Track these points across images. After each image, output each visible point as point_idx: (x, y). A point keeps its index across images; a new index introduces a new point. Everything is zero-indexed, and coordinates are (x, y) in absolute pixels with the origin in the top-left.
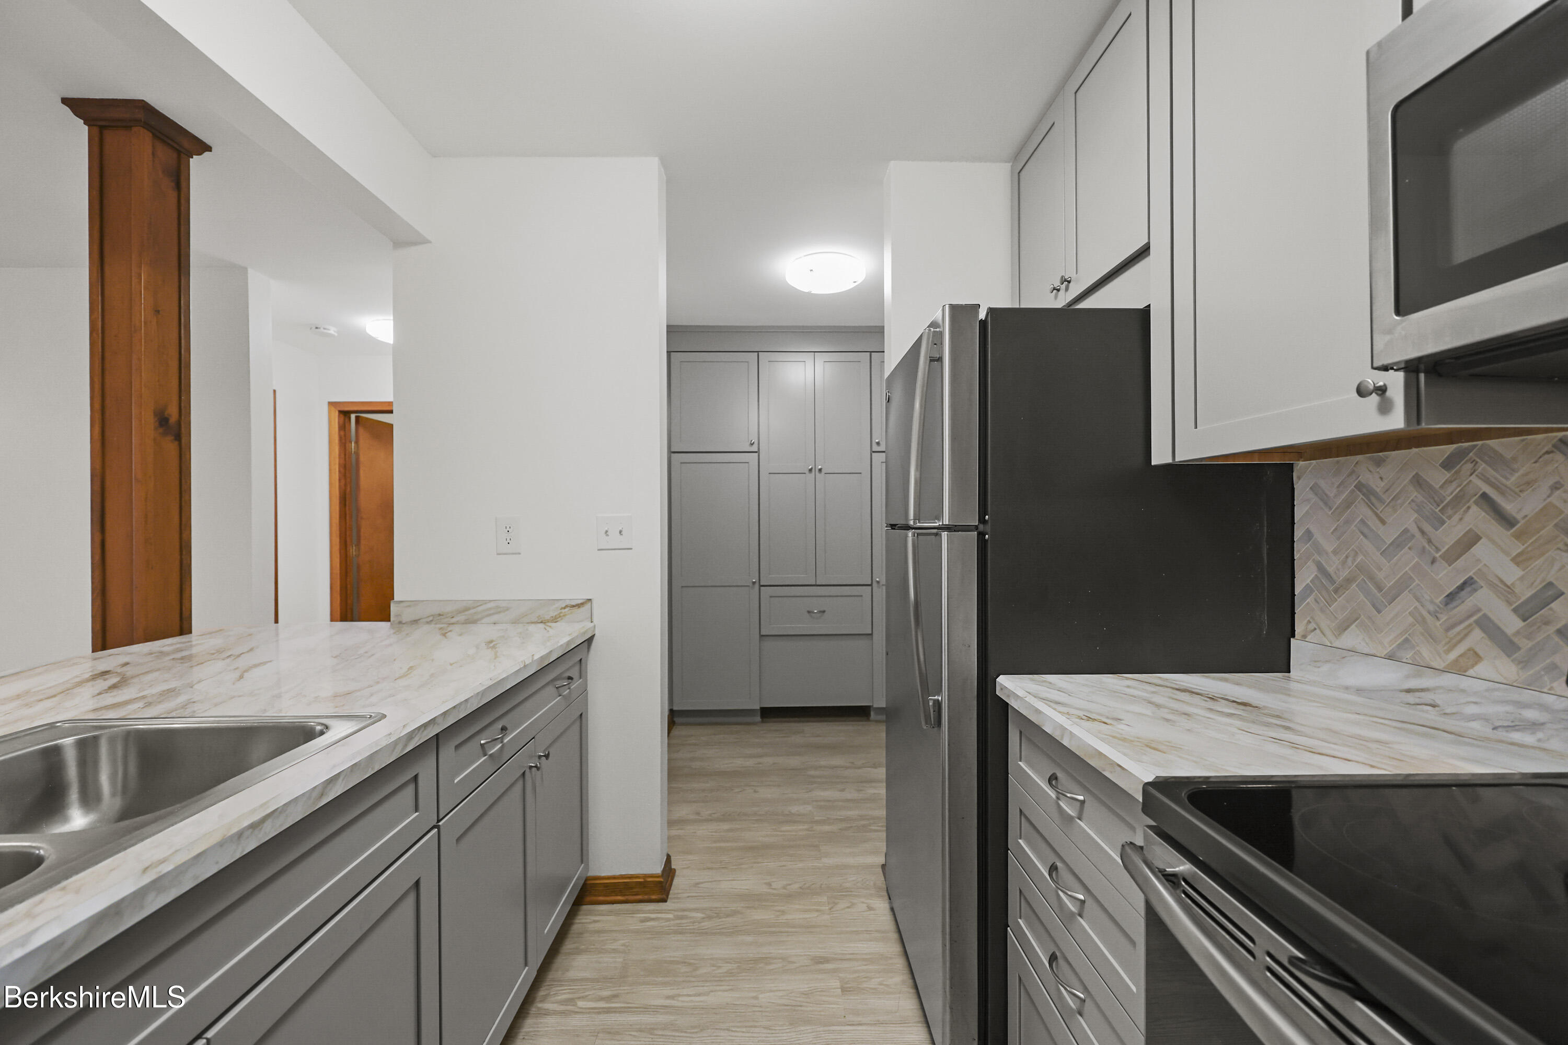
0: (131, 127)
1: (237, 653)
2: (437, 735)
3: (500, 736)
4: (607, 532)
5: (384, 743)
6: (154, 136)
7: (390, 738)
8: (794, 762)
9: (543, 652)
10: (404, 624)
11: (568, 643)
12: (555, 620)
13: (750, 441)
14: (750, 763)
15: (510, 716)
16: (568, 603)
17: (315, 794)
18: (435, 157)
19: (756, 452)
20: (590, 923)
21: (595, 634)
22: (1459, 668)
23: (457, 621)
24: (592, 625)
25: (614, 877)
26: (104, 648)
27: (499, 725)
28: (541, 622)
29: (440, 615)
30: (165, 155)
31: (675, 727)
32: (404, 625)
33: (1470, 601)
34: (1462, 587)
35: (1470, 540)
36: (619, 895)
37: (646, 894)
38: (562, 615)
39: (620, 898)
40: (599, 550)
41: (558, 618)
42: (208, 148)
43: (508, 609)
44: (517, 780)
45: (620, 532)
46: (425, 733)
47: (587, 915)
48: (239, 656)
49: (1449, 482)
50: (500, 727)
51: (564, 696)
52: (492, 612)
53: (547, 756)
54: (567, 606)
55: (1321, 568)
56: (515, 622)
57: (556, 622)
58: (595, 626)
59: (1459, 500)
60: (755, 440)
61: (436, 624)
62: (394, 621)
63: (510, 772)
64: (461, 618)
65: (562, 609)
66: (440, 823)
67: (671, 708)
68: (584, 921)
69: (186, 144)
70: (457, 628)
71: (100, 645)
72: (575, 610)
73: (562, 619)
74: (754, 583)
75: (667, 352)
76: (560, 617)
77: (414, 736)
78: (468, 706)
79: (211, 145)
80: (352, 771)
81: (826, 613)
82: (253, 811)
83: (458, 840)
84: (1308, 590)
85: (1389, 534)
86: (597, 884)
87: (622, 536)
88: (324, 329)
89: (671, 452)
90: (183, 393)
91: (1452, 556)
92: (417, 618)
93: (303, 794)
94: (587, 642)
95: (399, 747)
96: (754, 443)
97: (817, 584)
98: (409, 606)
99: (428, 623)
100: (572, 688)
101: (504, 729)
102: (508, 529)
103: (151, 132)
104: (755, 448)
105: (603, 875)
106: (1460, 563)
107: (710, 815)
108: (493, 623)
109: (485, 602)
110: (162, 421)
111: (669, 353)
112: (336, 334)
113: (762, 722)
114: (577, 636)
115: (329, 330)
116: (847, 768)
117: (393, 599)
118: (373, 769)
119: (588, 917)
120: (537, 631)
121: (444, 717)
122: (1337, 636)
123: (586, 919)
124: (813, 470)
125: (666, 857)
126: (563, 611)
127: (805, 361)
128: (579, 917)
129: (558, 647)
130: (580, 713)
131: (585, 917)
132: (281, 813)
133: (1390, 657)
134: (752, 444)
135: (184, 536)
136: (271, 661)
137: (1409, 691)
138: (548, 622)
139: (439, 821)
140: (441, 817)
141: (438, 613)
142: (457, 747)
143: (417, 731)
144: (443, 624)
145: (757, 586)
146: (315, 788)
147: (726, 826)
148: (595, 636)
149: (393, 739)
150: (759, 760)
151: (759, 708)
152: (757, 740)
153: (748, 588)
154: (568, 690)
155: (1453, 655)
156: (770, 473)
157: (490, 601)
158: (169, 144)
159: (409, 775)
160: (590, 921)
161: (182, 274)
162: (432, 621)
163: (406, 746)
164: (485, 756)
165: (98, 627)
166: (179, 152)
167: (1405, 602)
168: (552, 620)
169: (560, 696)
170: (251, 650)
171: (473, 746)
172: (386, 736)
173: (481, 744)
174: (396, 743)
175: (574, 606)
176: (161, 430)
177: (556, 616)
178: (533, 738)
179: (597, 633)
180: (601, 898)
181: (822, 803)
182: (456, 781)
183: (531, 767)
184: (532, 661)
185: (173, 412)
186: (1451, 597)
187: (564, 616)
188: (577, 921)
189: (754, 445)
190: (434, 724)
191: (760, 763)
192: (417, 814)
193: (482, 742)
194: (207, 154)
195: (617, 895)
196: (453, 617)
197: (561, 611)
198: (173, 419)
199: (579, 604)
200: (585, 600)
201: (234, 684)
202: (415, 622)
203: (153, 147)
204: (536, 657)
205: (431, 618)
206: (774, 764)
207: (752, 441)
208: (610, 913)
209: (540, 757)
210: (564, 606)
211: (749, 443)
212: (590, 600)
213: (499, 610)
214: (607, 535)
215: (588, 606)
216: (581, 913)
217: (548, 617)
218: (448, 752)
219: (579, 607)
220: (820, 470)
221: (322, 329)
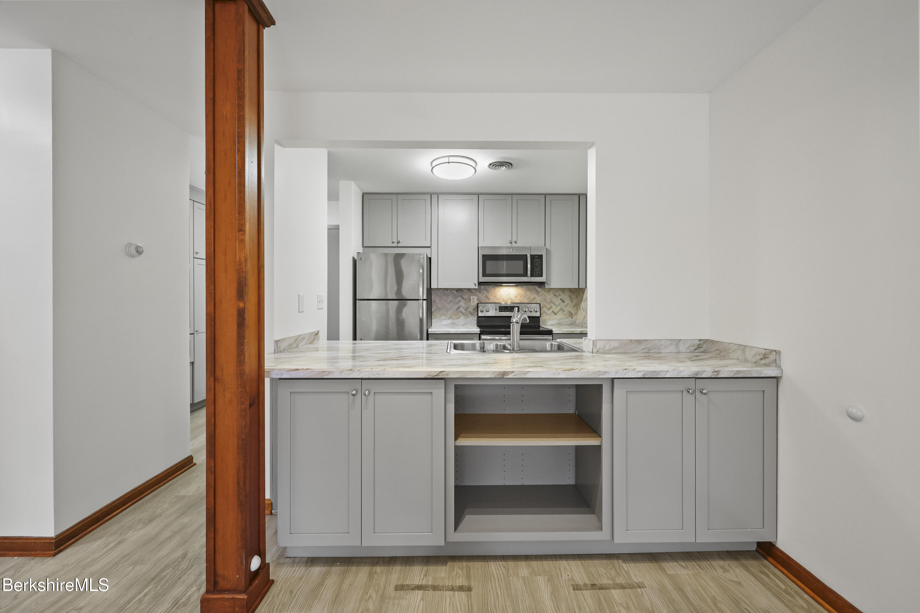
22: (458, 318)
33: (459, 310)
34: (459, 308)
35: (460, 301)
49: (457, 293)
55: (437, 306)
59: (458, 296)
84: (435, 310)
85: (449, 301)
91: (457, 304)
106: (458, 305)
122: (440, 317)
133: (449, 319)
137: (452, 323)
155: (457, 317)
167: (451, 310)
186: (457, 309)
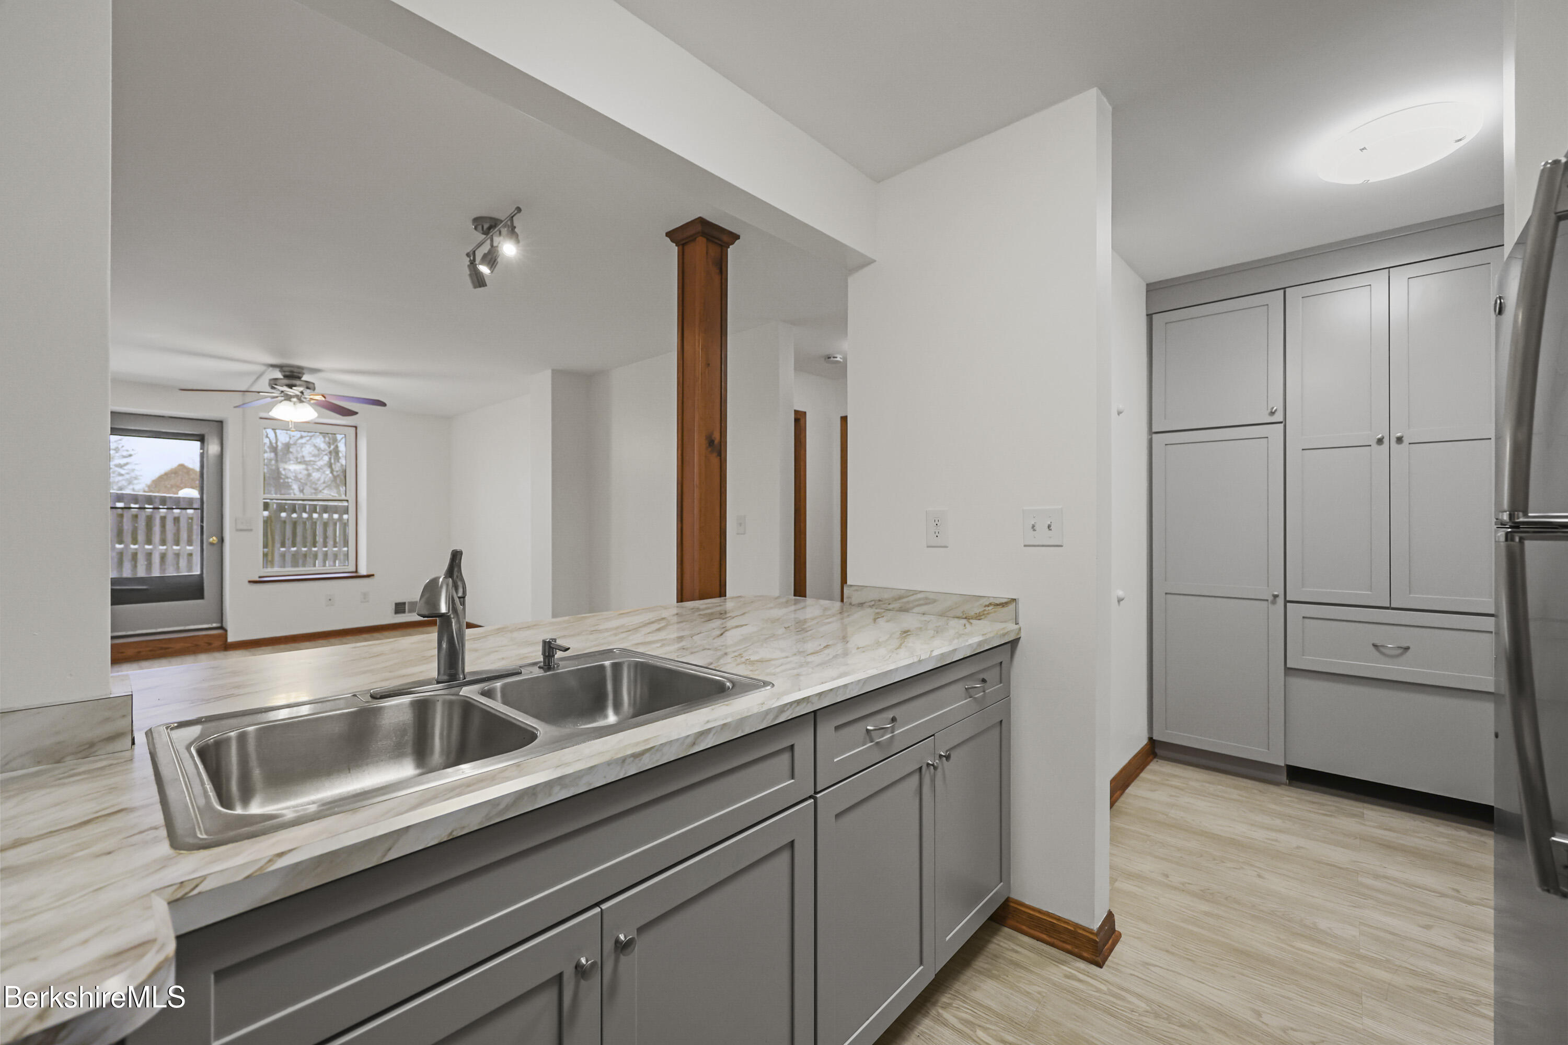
0: (695, 239)
1: (733, 616)
2: (815, 712)
3: (889, 726)
4: (1033, 526)
5: (755, 710)
6: (708, 239)
7: (762, 707)
8: (1339, 856)
9: (945, 649)
10: (854, 605)
11: (980, 644)
12: (978, 617)
13: (1270, 408)
14: (1259, 835)
15: (904, 708)
16: (992, 600)
17: (689, 740)
18: (879, 182)
19: (1281, 422)
20: (1008, 949)
21: (1020, 638)
23: (893, 608)
24: (1017, 626)
25: (1040, 911)
26: (682, 601)
27: (890, 714)
28: (966, 618)
29: (880, 601)
30: (714, 251)
31: (1155, 760)
32: (853, 607)
36: (1045, 934)
37: (1077, 947)
38: (985, 612)
39: (1044, 937)
40: (1025, 546)
41: (982, 616)
42: (737, 237)
43: (935, 601)
44: (909, 775)
45: (1049, 527)
46: (798, 709)
47: (1009, 940)
48: (733, 618)
50: (891, 716)
51: (975, 698)
52: (922, 602)
53: (948, 757)
54: (991, 604)
56: (942, 615)
57: (979, 619)
58: (1020, 629)
60: (1279, 406)
61: (876, 609)
62: (846, 602)
63: (906, 763)
64: (896, 605)
65: (986, 606)
66: (818, 796)
67: (1151, 736)
68: (1002, 944)
69: (725, 238)
70: (890, 614)
71: (680, 600)
72: (1000, 609)
73: (986, 617)
74: (1276, 596)
75: (1147, 315)
76: (984, 615)
77: (786, 709)
78: (848, 692)
79: (738, 233)
80: (722, 729)
81: (1410, 650)
82: (637, 744)
83: (838, 816)
86: (1022, 911)
87: (1050, 531)
88: (834, 357)
89: (1151, 432)
90: (723, 422)
92: (863, 601)
93: (677, 740)
94: (1010, 644)
95: (771, 717)
96: (1276, 410)
97: (1392, 606)
98: (857, 590)
99: (871, 607)
100: (987, 691)
101: (894, 720)
102: (937, 522)
103: (705, 237)
104: (1279, 417)
105: (1027, 903)
107: (1183, 884)
108: (922, 614)
109: (916, 592)
110: (711, 442)
111: (1150, 316)
112: (841, 360)
113: (1290, 785)
114: (993, 637)
115: (836, 357)
116: (1443, 895)
117: (846, 583)
118: (742, 732)
119: (1010, 943)
120: (956, 625)
121: (820, 697)
123: (1004, 943)
124: (1386, 440)
125: (1106, 914)
126: (987, 608)
127: (1370, 285)
128: (998, 938)
129: (965, 646)
130: (1001, 720)
131: (1006, 941)
132: (657, 750)
134: (1272, 413)
135: (723, 525)
136: (746, 625)
138: (972, 619)
139: (816, 793)
140: (818, 790)
141: (878, 599)
142: (837, 728)
143: (788, 706)
144: (882, 609)
145: (1280, 601)
146: (688, 736)
147: (1205, 907)
148: (1021, 639)
149: (765, 708)
150: (1273, 835)
151: (1283, 765)
152: (1274, 807)
153: (1266, 602)
154: (982, 693)
156: (1303, 450)
157: (921, 592)
158: (716, 243)
159: (786, 743)
160: (1008, 947)
161: (723, 336)
162: (873, 605)
163: (776, 717)
164: (872, 742)
165: (679, 587)
166: (721, 246)
168: (977, 617)
169: (970, 697)
170: (744, 614)
171: (859, 729)
172: (758, 704)
173: (868, 730)
174: (767, 712)
175: (997, 605)
176: (710, 449)
177: (980, 613)
178: (933, 735)
179: (1023, 635)
180: (1024, 928)
181: (1382, 934)
182: (835, 760)
183: (928, 765)
184: (929, 657)
185: (716, 436)
187: (988, 614)
188: (995, 941)
189: (1277, 414)
190: (808, 703)
191: (1276, 840)
192: (793, 781)
193: (869, 728)
194: (737, 242)
195: (1042, 933)
196: (889, 604)
197: (985, 608)
198: (717, 441)
199: (1003, 603)
200: (1010, 600)
201: (714, 639)
202: (861, 605)
203: (707, 247)
204: (935, 653)
205: (873, 603)
206: (1298, 847)
207: (1273, 408)
208: (1032, 949)
209: (941, 756)
210: (987, 603)
211: (1269, 411)
212: (1014, 600)
213: (928, 601)
214: (1034, 530)
215: (1012, 606)
216: (1002, 934)
217: (972, 613)
218: (826, 730)
219: (1003, 606)
220: (1399, 440)
221: (832, 359)
